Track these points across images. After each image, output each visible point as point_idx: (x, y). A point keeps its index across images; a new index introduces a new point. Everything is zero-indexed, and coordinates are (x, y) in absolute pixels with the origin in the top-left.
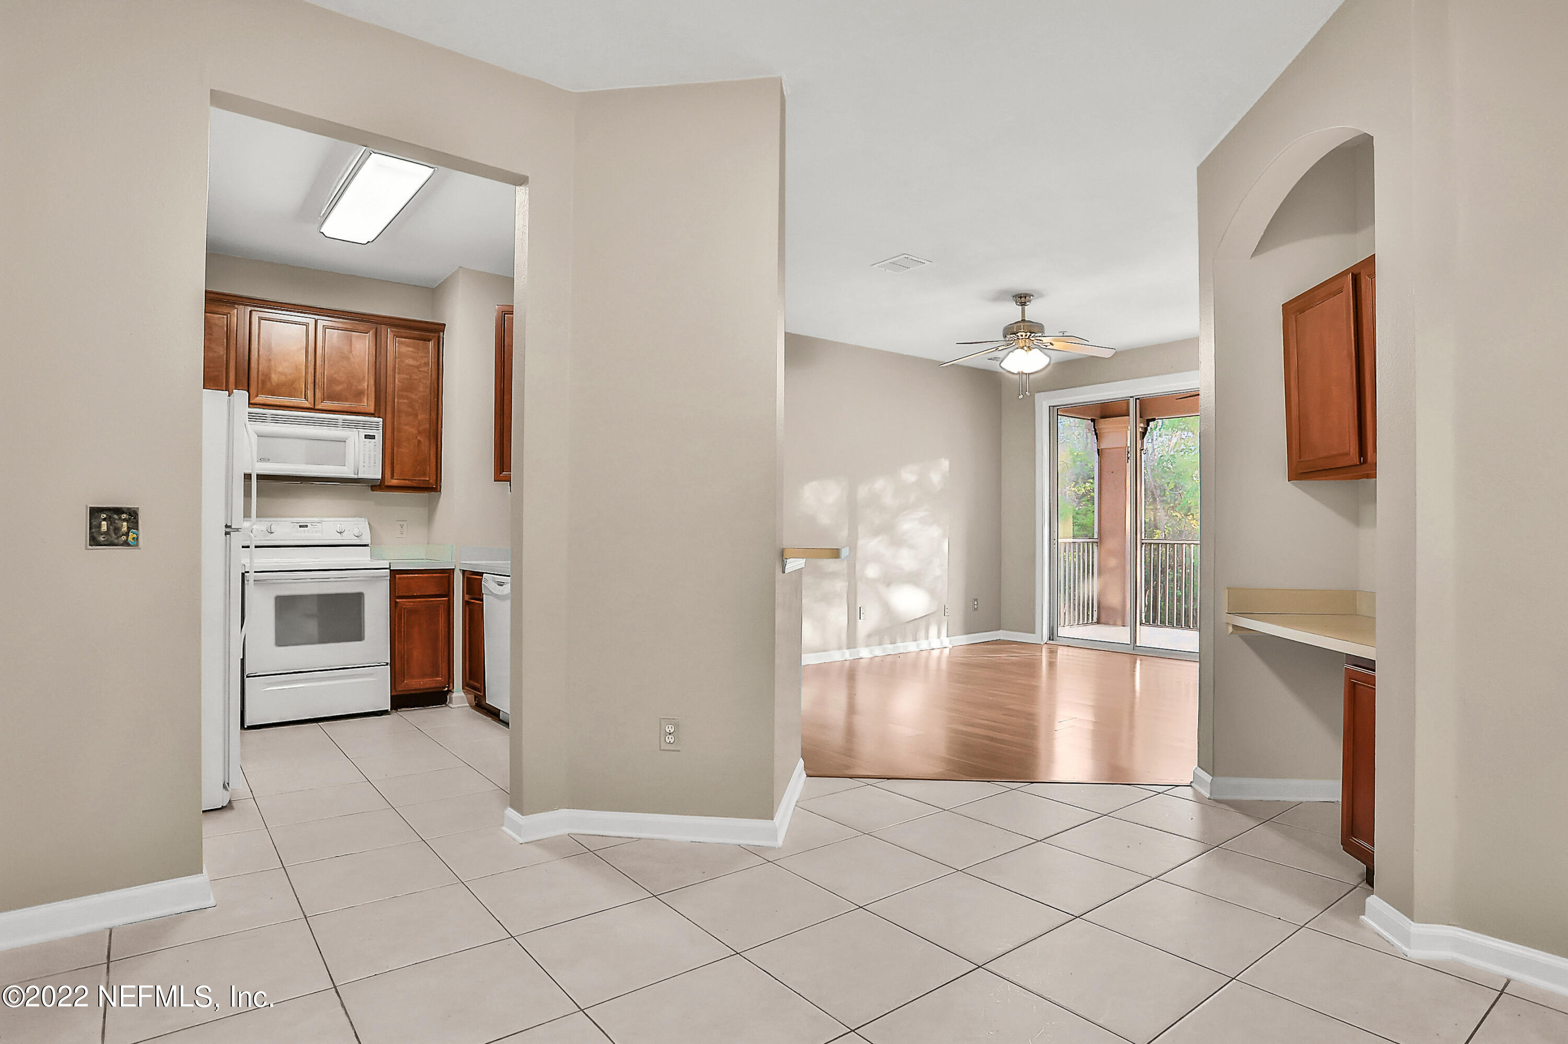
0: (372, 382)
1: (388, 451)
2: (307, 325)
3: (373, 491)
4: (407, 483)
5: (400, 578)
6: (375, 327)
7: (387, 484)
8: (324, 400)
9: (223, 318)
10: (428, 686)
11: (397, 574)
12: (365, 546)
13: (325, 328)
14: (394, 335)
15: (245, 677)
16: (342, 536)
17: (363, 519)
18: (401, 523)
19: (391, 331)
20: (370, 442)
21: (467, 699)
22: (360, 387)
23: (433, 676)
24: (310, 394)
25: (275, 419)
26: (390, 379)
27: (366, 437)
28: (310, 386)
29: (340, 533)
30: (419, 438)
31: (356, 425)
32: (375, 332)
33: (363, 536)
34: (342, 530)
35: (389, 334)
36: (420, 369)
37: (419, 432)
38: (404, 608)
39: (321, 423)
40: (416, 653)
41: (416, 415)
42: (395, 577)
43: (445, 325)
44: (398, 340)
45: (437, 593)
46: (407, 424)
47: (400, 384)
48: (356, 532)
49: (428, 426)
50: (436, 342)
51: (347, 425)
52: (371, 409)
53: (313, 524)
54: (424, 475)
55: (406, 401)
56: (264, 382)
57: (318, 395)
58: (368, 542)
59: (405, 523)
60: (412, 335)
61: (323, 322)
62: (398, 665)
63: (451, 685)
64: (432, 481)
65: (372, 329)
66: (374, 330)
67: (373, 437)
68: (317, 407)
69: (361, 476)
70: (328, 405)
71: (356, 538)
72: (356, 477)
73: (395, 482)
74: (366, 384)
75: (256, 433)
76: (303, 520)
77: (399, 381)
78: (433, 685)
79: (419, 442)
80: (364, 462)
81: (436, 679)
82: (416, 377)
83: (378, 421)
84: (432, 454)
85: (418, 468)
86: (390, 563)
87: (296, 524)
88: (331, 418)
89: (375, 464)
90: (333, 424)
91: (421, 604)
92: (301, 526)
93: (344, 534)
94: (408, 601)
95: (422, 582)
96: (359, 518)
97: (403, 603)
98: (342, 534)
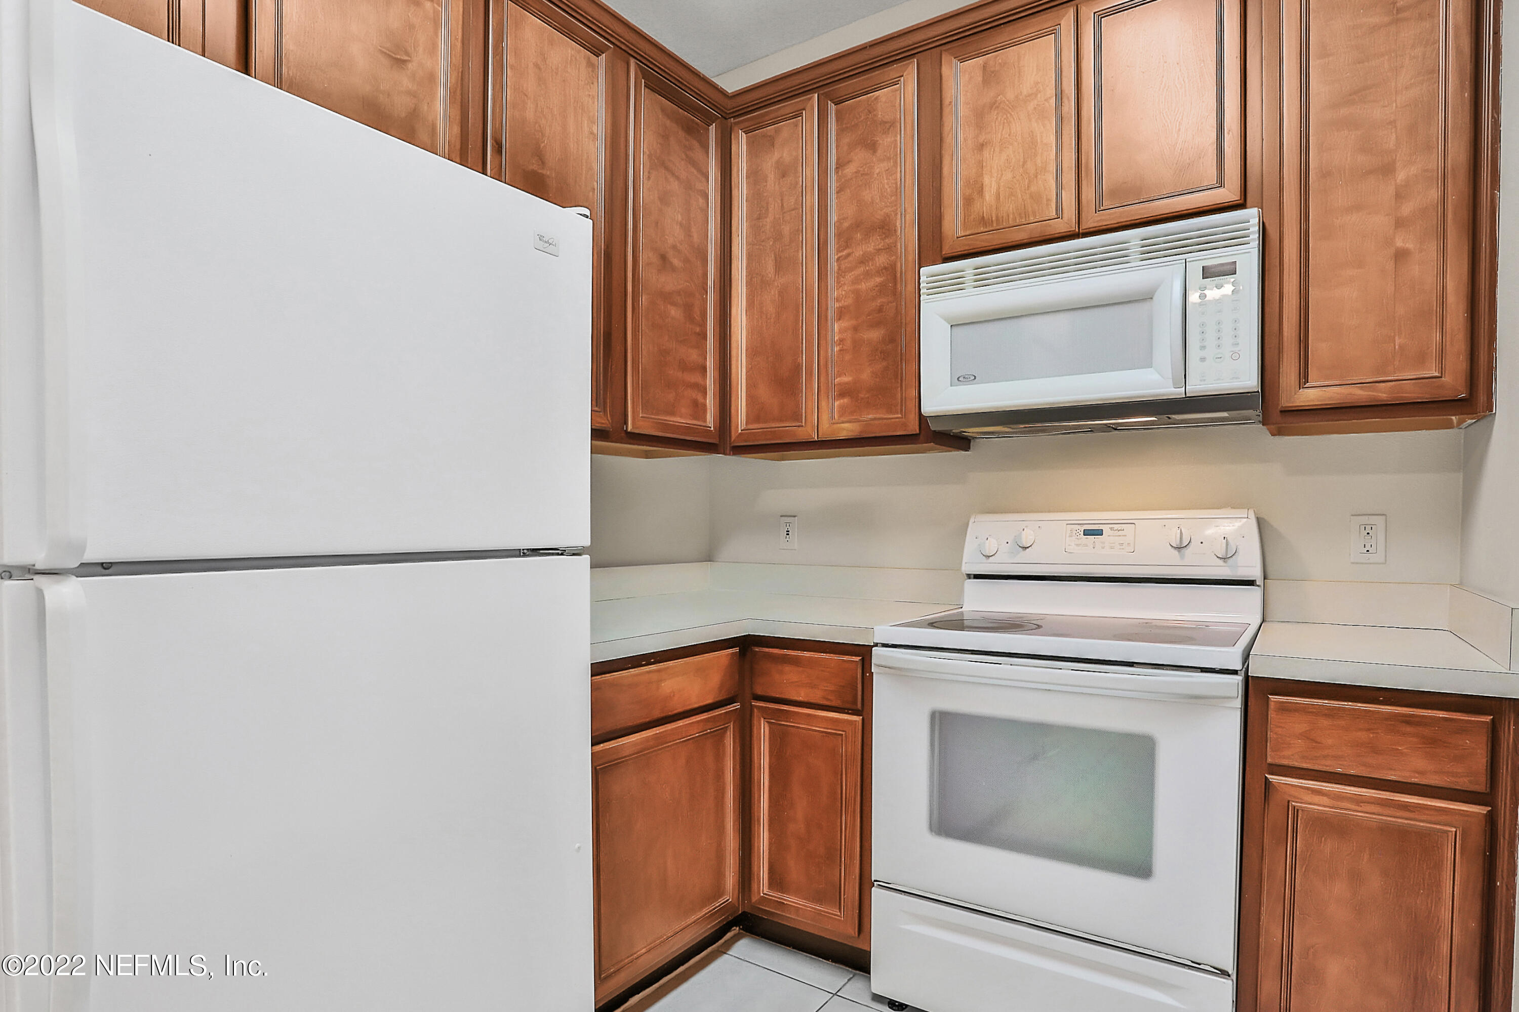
3: (1239, 428)
4: (1361, 394)
7: (1287, 404)
16: (1182, 557)
17: (1242, 509)
18: (1364, 520)
20: (1218, 286)
25: (982, 279)
26: (1291, 86)
27: (1213, 271)
29: (1179, 549)
30: (1399, 243)
31: (1180, 247)
33: (1239, 559)
34: (1184, 543)
37: (1400, 223)
38: (1296, 811)
42: (1267, 698)
45: (1433, 781)
48: (1223, 547)
51: (1149, 252)
52: (1235, 190)
53: (1116, 527)
54: (1421, 359)
58: (1255, 573)
59: (1379, 521)
67: (1230, 270)
68: (1085, 226)
69: (1197, 387)
70: (1110, 214)
71: (1221, 562)
72: (1181, 394)
73: (1314, 396)
75: (944, 318)
76: (1092, 518)
80: (1203, 348)
83: (1246, 220)
85: (1397, 341)
87: (1077, 527)
88: (1106, 245)
89: (1236, 349)
90: (1118, 257)
91: (1360, 809)
92: (1087, 533)
93: (1188, 552)
94: (1308, 789)
95: (1369, 730)
96: (1233, 510)
97: (1293, 791)
98: (1183, 550)
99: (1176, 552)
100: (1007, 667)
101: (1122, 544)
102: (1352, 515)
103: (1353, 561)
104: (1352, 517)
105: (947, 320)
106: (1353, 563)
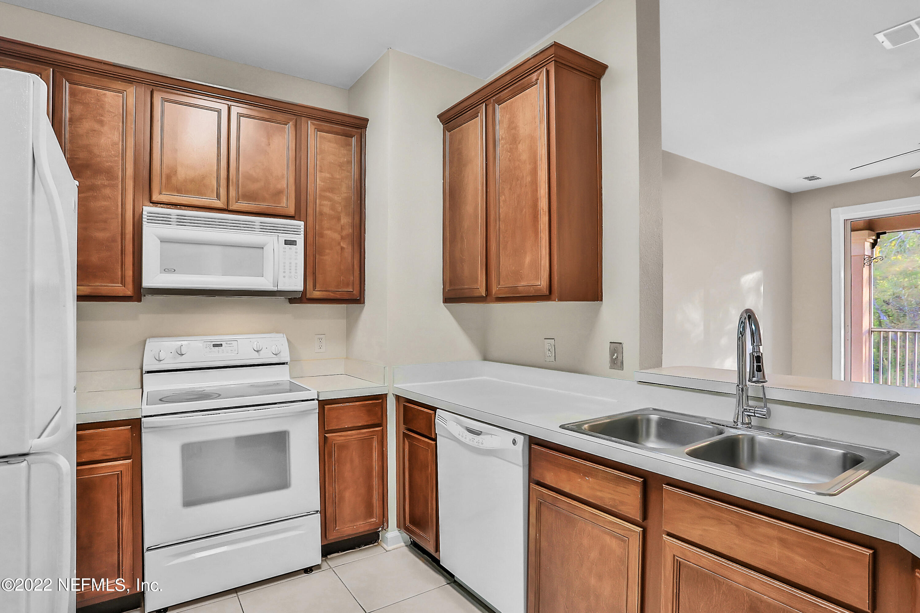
0: (292, 180)
1: (310, 261)
2: (219, 112)
3: (290, 304)
4: (332, 295)
5: (330, 409)
6: (295, 118)
7: (308, 296)
8: (238, 200)
9: (119, 96)
10: (361, 530)
11: (326, 405)
12: (283, 364)
13: (240, 115)
14: (315, 128)
15: (145, 550)
16: (259, 355)
17: (281, 335)
18: (320, 336)
19: (311, 122)
20: (290, 249)
21: (402, 537)
22: (279, 186)
23: (365, 519)
24: (223, 192)
25: (181, 222)
26: (311, 178)
27: (287, 242)
28: (223, 182)
29: (257, 351)
30: (342, 244)
31: (275, 229)
32: (295, 124)
33: (281, 354)
34: (259, 349)
35: (310, 127)
36: (342, 168)
37: (342, 238)
38: (334, 444)
39: (236, 226)
40: (348, 494)
41: (339, 219)
42: (324, 407)
43: (367, 120)
44: (320, 134)
45: (369, 423)
46: (330, 229)
47: (323, 184)
48: (274, 349)
49: (350, 231)
50: (359, 139)
51: (264, 229)
52: (291, 211)
53: (228, 342)
54: (348, 285)
55: (329, 203)
56: (169, 177)
57: (232, 193)
58: (287, 359)
59: (324, 337)
60: (334, 130)
61: (236, 109)
62: (329, 511)
63: (385, 524)
64: (356, 292)
65: (291, 120)
66: (294, 121)
67: (294, 243)
68: (231, 208)
69: (281, 287)
70: (243, 205)
71: (274, 356)
72: (275, 289)
73: (317, 294)
74: (285, 182)
75: (156, 236)
76: (217, 339)
77: (320, 180)
78: (367, 528)
79: (342, 248)
80: (284, 272)
81: (370, 521)
82: (338, 177)
83: (300, 225)
84: (355, 263)
85: (341, 277)
86: (318, 393)
87: (209, 343)
88: (247, 221)
89: (296, 274)
90: (249, 227)
91: (352, 438)
92: (215, 346)
93: (261, 352)
94: (338, 436)
95: (353, 411)
96: (277, 334)
97: (333, 438)
98: (259, 352)
99: (256, 353)
100: (222, 415)
101: (232, 351)
102: (316, 335)
103: (316, 352)
104: (316, 336)
105: (159, 238)
106: (316, 353)
